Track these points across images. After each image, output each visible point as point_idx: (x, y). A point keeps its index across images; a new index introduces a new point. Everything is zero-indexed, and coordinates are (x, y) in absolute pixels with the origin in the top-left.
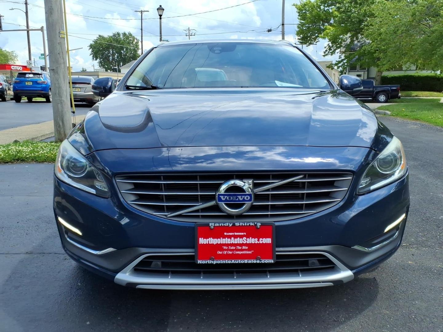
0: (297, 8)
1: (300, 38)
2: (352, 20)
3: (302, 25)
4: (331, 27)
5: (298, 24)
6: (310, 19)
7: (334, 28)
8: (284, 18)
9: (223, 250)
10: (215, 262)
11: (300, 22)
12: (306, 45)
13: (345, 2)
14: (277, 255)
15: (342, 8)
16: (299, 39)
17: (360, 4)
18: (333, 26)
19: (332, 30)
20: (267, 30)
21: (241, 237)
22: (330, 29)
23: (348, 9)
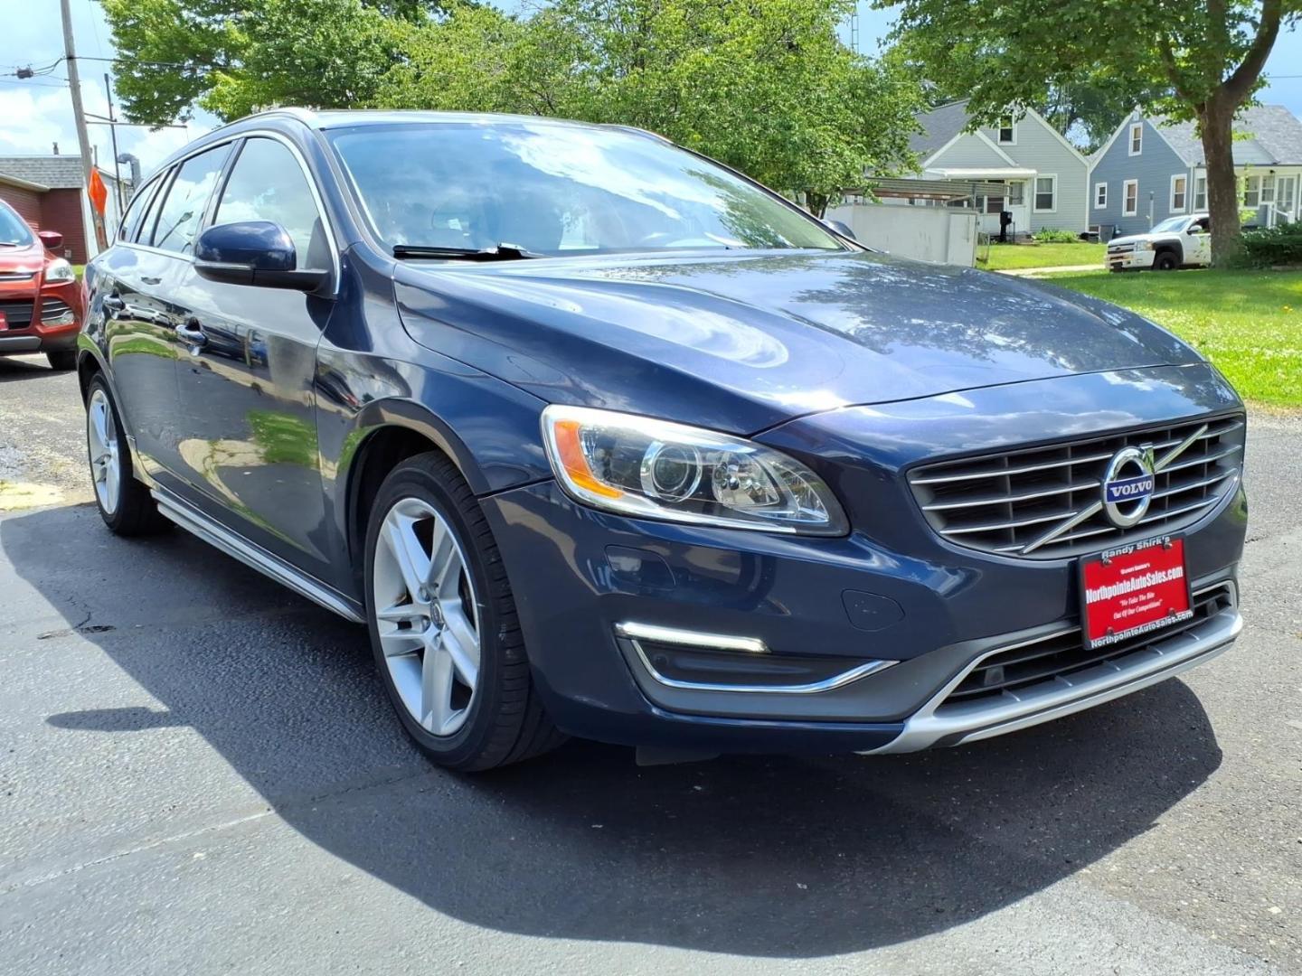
0: (109, 11)
1: (128, 104)
2: (292, 62)
3: (131, 64)
4: (228, 78)
5: (115, 60)
6: (157, 46)
7: (239, 82)
8: (72, 38)
9: (1121, 609)
10: (1116, 639)
11: (120, 54)
12: (149, 127)
13: (266, 6)
14: (1195, 597)
15: (260, 25)
16: (125, 107)
17: (314, 18)
18: (237, 76)
19: (236, 86)
20: (16, 72)
21: (1143, 573)
22: (226, 83)
23: (278, 29)
